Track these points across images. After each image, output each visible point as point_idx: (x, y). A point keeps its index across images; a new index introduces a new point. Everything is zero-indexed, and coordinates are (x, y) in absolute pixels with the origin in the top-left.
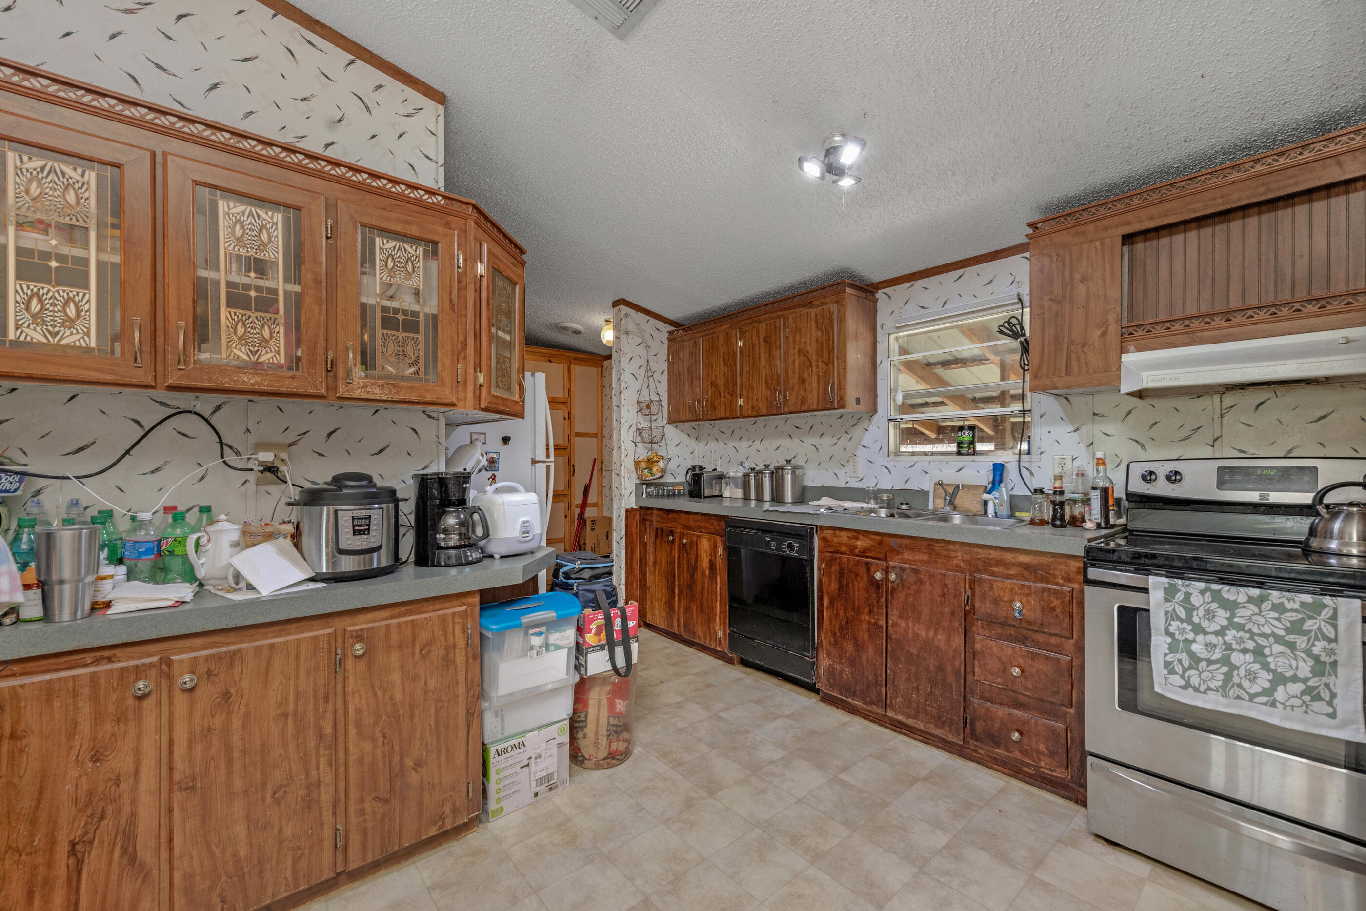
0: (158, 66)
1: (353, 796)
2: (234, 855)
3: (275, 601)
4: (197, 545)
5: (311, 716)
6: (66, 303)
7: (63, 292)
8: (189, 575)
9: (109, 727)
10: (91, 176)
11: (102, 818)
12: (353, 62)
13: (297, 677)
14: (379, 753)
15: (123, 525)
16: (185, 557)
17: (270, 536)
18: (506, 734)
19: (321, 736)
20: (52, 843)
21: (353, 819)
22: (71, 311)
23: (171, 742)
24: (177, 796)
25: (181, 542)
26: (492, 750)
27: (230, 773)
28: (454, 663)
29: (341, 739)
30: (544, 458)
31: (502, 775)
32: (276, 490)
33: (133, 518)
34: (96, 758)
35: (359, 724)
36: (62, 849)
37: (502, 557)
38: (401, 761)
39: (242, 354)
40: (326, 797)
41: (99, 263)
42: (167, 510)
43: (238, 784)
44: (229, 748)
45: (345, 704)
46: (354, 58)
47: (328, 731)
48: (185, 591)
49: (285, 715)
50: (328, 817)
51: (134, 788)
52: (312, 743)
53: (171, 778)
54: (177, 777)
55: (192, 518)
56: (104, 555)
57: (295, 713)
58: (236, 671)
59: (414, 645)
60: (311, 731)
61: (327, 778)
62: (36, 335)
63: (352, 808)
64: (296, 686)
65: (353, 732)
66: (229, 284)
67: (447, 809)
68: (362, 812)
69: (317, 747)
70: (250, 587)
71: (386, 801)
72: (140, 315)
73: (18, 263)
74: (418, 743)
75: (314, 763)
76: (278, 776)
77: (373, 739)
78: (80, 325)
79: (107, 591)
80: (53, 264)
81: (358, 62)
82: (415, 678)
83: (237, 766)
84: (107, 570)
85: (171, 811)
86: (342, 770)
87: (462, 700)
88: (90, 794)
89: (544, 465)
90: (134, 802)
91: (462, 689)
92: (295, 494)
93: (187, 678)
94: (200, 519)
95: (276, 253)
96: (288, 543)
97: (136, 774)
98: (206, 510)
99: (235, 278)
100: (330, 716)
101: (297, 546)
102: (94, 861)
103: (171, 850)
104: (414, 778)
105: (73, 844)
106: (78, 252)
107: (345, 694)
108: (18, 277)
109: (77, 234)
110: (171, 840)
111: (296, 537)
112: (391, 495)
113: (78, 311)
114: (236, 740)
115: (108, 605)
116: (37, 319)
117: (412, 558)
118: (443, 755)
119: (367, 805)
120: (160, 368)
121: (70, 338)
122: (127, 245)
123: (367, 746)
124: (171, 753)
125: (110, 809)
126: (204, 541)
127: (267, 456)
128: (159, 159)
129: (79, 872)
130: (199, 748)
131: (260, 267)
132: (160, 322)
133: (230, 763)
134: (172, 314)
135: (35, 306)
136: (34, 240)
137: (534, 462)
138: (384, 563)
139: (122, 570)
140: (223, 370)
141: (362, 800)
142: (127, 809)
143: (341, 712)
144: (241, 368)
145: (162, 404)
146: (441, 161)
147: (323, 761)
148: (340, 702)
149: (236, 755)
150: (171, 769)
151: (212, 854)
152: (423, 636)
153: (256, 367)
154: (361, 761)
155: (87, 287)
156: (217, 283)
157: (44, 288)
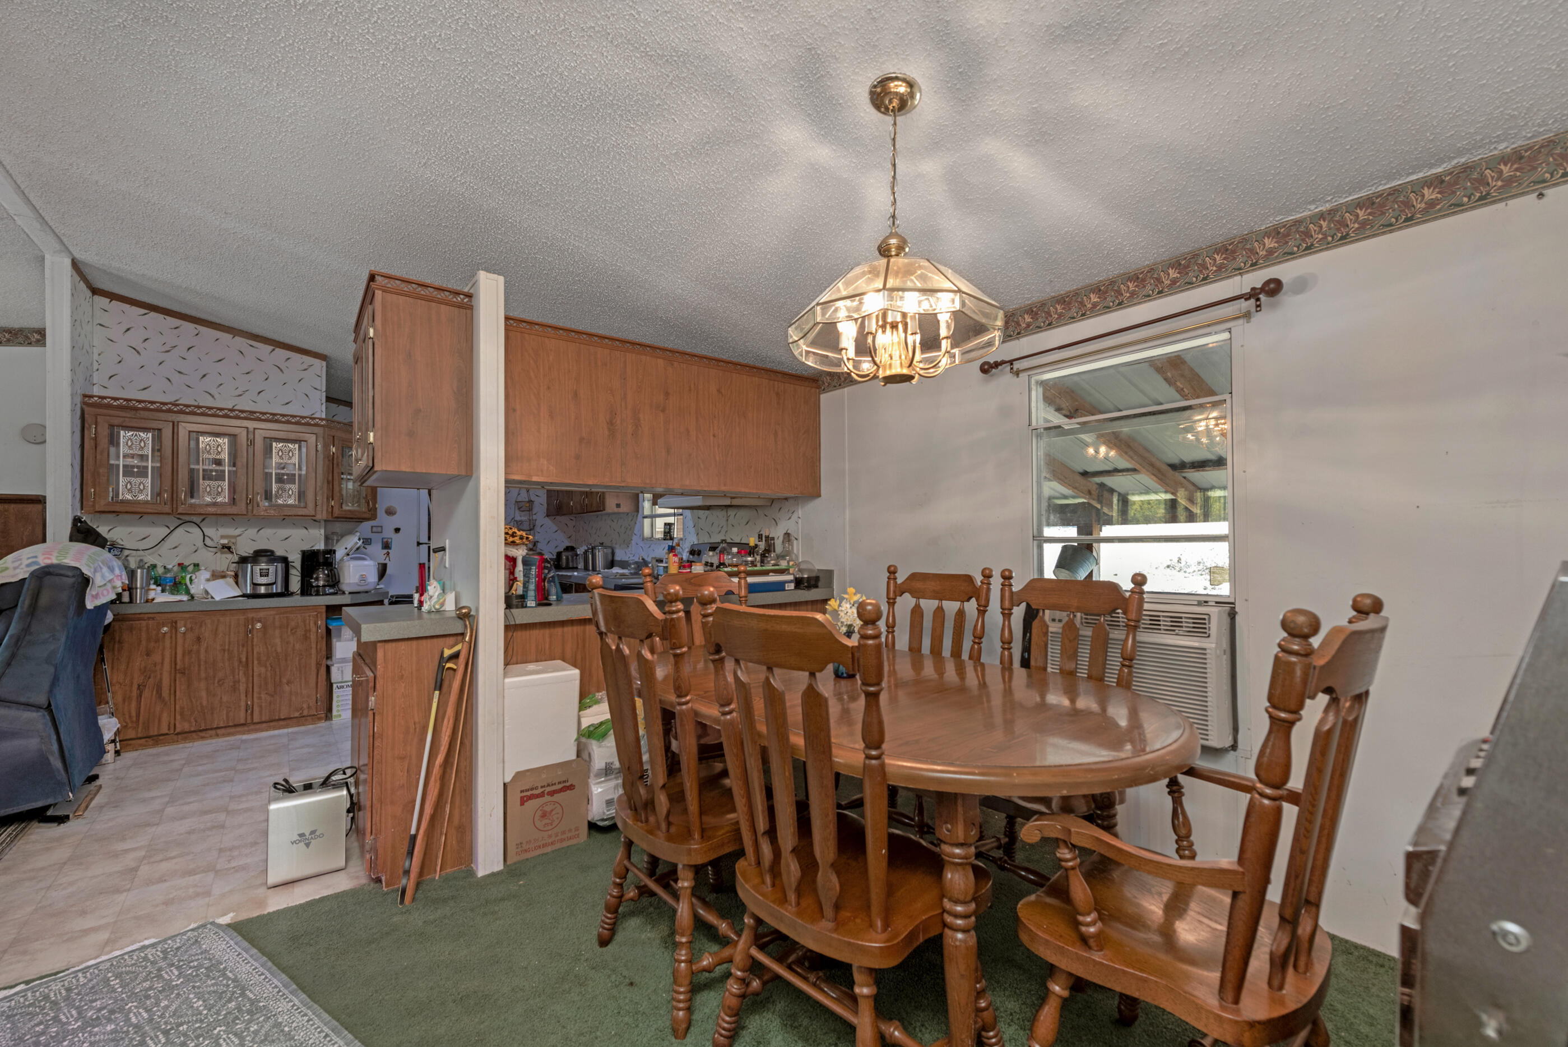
0: (179, 372)
1: (256, 689)
2: (201, 704)
3: (221, 602)
4: (191, 580)
5: (236, 652)
6: (140, 484)
7: (139, 480)
8: (188, 592)
9: (152, 644)
10: (150, 435)
11: (149, 678)
12: (274, 350)
13: (229, 635)
14: (269, 674)
15: (160, 570)
16: (186, 584)
17: (224, 577)
18: (344, 680)
19: (240, 662)
20: (132, 683)
21: (255, 700)
22: (142, 487)
23: (176, 653)
24: (178, 675)
25: (184, 578)
26: (335, 686)
27: (199, 670)
28: (310, 638)
29: (250, 665)
30: (427, 541)
31: (340, 699)
32: (230, 556)
33: (165, 567)
34: (148, 655)
35: (259, 659)
36: (135, 687)
37: (350, 593)
38: (280, 678)
39: (208, 499)
40: (242, 688)
41: (152, 467)
42: (179, 564)
43: (203, 675)
44: (199, 661)
45: (253, 650)
46: (273, 348)
47: (244, 659)
48: (185, 598)
49: (224, 650)
50: (243, 696)
51: (161, 669)
52: (236, 664)
53: (175, 668)
54: (178, 667)
55: (191, 568)
56: (152, 582)
57: (229, 650)
58: (203, 629)
59: (287, 628)
60: (236, 659)
61: (243, 680)
62: (129, 497)
63: (255, 695)
64: (229, 638)
65: (256, 662)
66: (204, 470)
67: (305, 706)
68: (260, 698)
69: (239, 666)
70: (212, 598)
71: (272, 696)
72: (167, 486)
73: (123, 471)
74: (289, 673)
75: (237, 673)
76: (220, 675)
77: (266, 667)
78: (144, 492)
79: (152, 595)
80: (136, 470)
81: (277, 350)
82: (288, 643)
83: (202, 668)
84: (153, 587)
85: (175, 680)
86: (251, 678)
87: (314, 656)
88: (145, 668)
89: (427, 546)
90: (161, 674)
91: (314, 651)
92: (236, 559)
93: (183, 629)
94: (194, 569)
95: (225, 456)
96: (231, 581)
97: (162, 663)
98: (196, 566)
99: (206, 467)
100: (244, 653)
101: (237, 583)
102: (146, 693)
103: (175, 696)
104: (286, 688)
105: (139, 686)
106: (144, 464)
107: (253, 645)
108: (123, 476)
109: (145, 458)
110: (175, 692)
111: (236, 577)
112: (285, 560)
113: (144, 486)
114: (202, 657)
115: (153, 599)
116: (130, 491)
117: (299, 592)
118: (303, 680)
119: (263, 696)
120: (175, 506)
121: (141, 497)
122: (162, 460)
123: (263, 670)
124: (176, 657)
125: (152, 675)
126: (194, 578)
127: (225, 541)
128: (176, 424)
129: (141, 696)
130: (187, 658)
131: (218, 462)
132: (175, 488)
133: (199, 665)
134: (180, 486)
135: (129, 486)
136: (130, 461)
137: (419, 544)
138: (279, 591)
139: (159, 588)
140: (200, 506)
141: (260, 693)
142: (159, 677)
143: (250, 654)
144: (208, 505)
145: (179, 519)
146: (324, 389)
147: (241, 673)
148: (250, 649)
149: (202, 663)
150: (176, 664)
151: (191, 701)
152: (293, 624)
153: (215, 504)
154: (260, 675)
155: (147, 477)
156: (199, 470)
157: (132, 479)
